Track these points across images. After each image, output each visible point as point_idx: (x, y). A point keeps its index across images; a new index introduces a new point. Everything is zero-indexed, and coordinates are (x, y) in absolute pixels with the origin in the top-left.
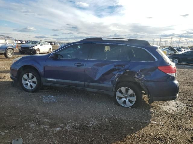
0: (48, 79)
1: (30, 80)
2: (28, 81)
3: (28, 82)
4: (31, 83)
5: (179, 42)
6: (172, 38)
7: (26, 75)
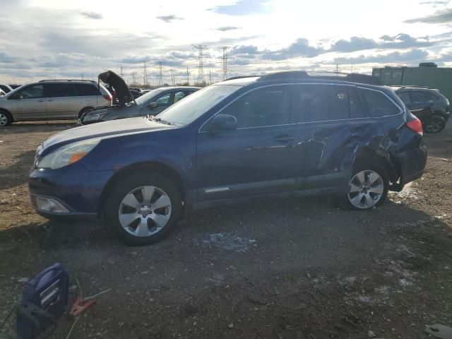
0: (208, 191)
1: (146, 208)
2: (140, 212)
3: (141, 216)
4: (149, 216)
5: (160, 76)
6: (145, 67)
7: (132, 196)
